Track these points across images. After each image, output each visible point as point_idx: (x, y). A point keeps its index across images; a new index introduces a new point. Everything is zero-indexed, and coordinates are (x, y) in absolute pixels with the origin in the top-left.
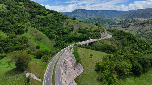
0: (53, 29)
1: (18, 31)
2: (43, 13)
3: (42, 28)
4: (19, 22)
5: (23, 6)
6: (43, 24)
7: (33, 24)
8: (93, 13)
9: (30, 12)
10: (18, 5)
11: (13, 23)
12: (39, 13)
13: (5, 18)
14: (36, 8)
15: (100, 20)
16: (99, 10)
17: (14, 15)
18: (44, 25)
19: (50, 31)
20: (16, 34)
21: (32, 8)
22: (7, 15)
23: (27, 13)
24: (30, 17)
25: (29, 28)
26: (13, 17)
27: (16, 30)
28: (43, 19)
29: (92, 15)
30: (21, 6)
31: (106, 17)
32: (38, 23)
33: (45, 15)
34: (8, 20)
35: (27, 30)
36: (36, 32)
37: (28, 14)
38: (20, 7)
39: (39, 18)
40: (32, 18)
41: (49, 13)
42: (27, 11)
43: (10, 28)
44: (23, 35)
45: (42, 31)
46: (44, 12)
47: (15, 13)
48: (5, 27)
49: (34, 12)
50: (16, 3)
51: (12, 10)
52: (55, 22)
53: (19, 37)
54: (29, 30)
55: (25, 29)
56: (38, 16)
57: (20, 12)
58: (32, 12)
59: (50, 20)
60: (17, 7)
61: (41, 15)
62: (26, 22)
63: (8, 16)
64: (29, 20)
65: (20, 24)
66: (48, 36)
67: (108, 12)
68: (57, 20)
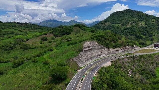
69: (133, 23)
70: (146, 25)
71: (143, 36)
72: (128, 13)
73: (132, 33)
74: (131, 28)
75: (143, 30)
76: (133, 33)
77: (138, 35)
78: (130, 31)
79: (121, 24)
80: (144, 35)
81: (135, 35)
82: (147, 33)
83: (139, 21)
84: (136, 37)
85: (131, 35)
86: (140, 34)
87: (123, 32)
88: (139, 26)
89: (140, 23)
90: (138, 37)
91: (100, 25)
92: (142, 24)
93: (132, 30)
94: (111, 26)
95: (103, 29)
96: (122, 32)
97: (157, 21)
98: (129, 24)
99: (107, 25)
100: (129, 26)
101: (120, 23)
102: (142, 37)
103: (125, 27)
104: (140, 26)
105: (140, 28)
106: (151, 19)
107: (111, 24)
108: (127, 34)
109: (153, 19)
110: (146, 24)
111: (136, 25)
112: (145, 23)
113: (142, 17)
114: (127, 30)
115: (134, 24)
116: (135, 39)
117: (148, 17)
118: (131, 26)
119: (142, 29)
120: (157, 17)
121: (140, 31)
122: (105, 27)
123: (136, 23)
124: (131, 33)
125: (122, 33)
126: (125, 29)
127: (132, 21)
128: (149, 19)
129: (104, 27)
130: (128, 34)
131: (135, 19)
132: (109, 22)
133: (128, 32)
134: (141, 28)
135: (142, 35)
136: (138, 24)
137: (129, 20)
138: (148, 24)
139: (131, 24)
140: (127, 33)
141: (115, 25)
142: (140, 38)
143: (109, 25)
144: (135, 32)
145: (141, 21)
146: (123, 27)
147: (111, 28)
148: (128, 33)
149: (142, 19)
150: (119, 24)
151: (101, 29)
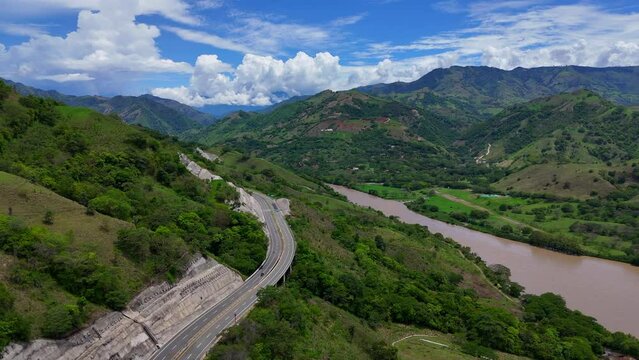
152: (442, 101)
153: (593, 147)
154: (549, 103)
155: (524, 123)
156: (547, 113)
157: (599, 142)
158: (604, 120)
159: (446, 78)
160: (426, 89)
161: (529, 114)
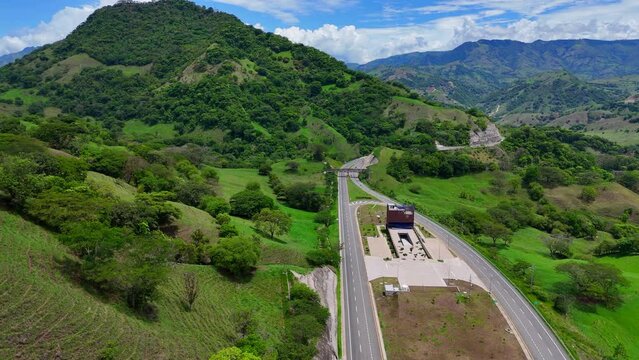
0: (358, 121)
1: (289, 124)
2: (339, 80)
3: (335, 119)
4: (287, 105)
5: (290, 64)
6: (336, 110)
7: (316, 109)
8: (547, 55)
9: (308, 80)
10: (279, 60)
11: (277, 109)
12: (329, 82)
13: (260, 97)
14: (321, 67)
15: (563, 89)
16: (579, 41)
17: (275, 89)
18: (339, 113)
19: (350, 127)
20: (286, 130)
21: (311, 68)
22: (264, 89)
23: (300, 82)
24: (309, 92)
25: (310, 120)
26: (274, 94)
27: (285, 123)
28: (337, 99)
29: (538, 66)
30: (286, 62)
31: (610, 70)
32: (324, 107)
33: (341, 85)
34: (267, 102)
35: (305, 124)
36: (321, 128)
37: (304, 84)
38: (285, 66)
39: (328, 96)
40: (312, 96)
41: (352, 81)
42: (301, 76)
43: (272, 119)
44: (298, 133)
45: (335, 126)
46: (340, 77)
47: (278, 84)
48: (265, 117)
49: (317, 79)
50: (274, 54)
51: (270, 78)
52: (366, 104)
53: (291, 136)
54: (309, 123)
55: (301, 120)
56: (326, 89)
57: (285, 80)
58: (311, 80)
59: (354, 100)
60: (278, 67)
61: (333, 86)
62: (301, 105)
63: (264, 92)
64: (307, 100)
65: (291, 110)
66: (345, 136)
67: (621, 47)
68: (370, 100)
69: (209, 62)
70: (265, 78)
71: (261, 129)
72: (177, 14)
73: (212, 114)
74: (201, 86)
75: (255, 98)
76: (215, 117)
77: (239, 123)
78: (202, 105)
79: (149, 67)
80: (263, 123)
81: (228, 124)
82: (273, 115)
83: (231, 57)
84: (233, 135)
85: (209, 125)
86: (248, 118)
87: (167, 107)
88: (236, 78)
89: (238, 66)
90: (241, 135)
91: (32, 65)
92: (244, 70)
93: (209, 98)
94: (98, 78)
95: (54, 92)
96: (159, 107)
97: (299, 59)
98: (190, 68)
99: (76, 71)
100: (189, 78)
101: (148, 63)
102: (259, 134)
103: (174, 85)
104: (240, 81)
105: (242, 87)
106: (277, 51)
107: (95, 64)
108: (186, 122)
109: (283, 49)
110: (261, 73)
111: (221, 73)
112: (258, 68)
113: (242, 39)
114: (182, 100)
115: (213, 69)
116: (230, 145)
117: (261, 39)
118: (200, 77)
119: (251, 92)
120: (296, 46)
121: (244, 106)
122: (60, 81)
123: (220, 65)
124: (206, 116)
125: (162, 113)
126: (176, 93)
127: (203, 57)
128: (268, 49)
129: (57, 77)
130: (193, 121)
131: (212, 47)
132: (86, 56)
133: (192, 108)
134: (247, 91)
135: (257, 127)
136: (232, 69)
137: (188, 47)
138: (269, 73)
139: (200, 69)
140: (185, 116)
141: (120, 72)
142: (250, 139)
143: (85, 70)
144: (223, 107)
145: (241, 57)
146: (162, 84)
147: (96, 84)
148: (193, 113)
149: (241, 46)
150: (139, 64)
151: (36, 91)
152: (470, 73)
153: (553, 106)
154: (539, 79)
155: (521, 92)
156: (536, 86)
157: (557, 104)
158: (566, 91)
159: (475, 51)
160: (458, 62)
161: (526, 86)
